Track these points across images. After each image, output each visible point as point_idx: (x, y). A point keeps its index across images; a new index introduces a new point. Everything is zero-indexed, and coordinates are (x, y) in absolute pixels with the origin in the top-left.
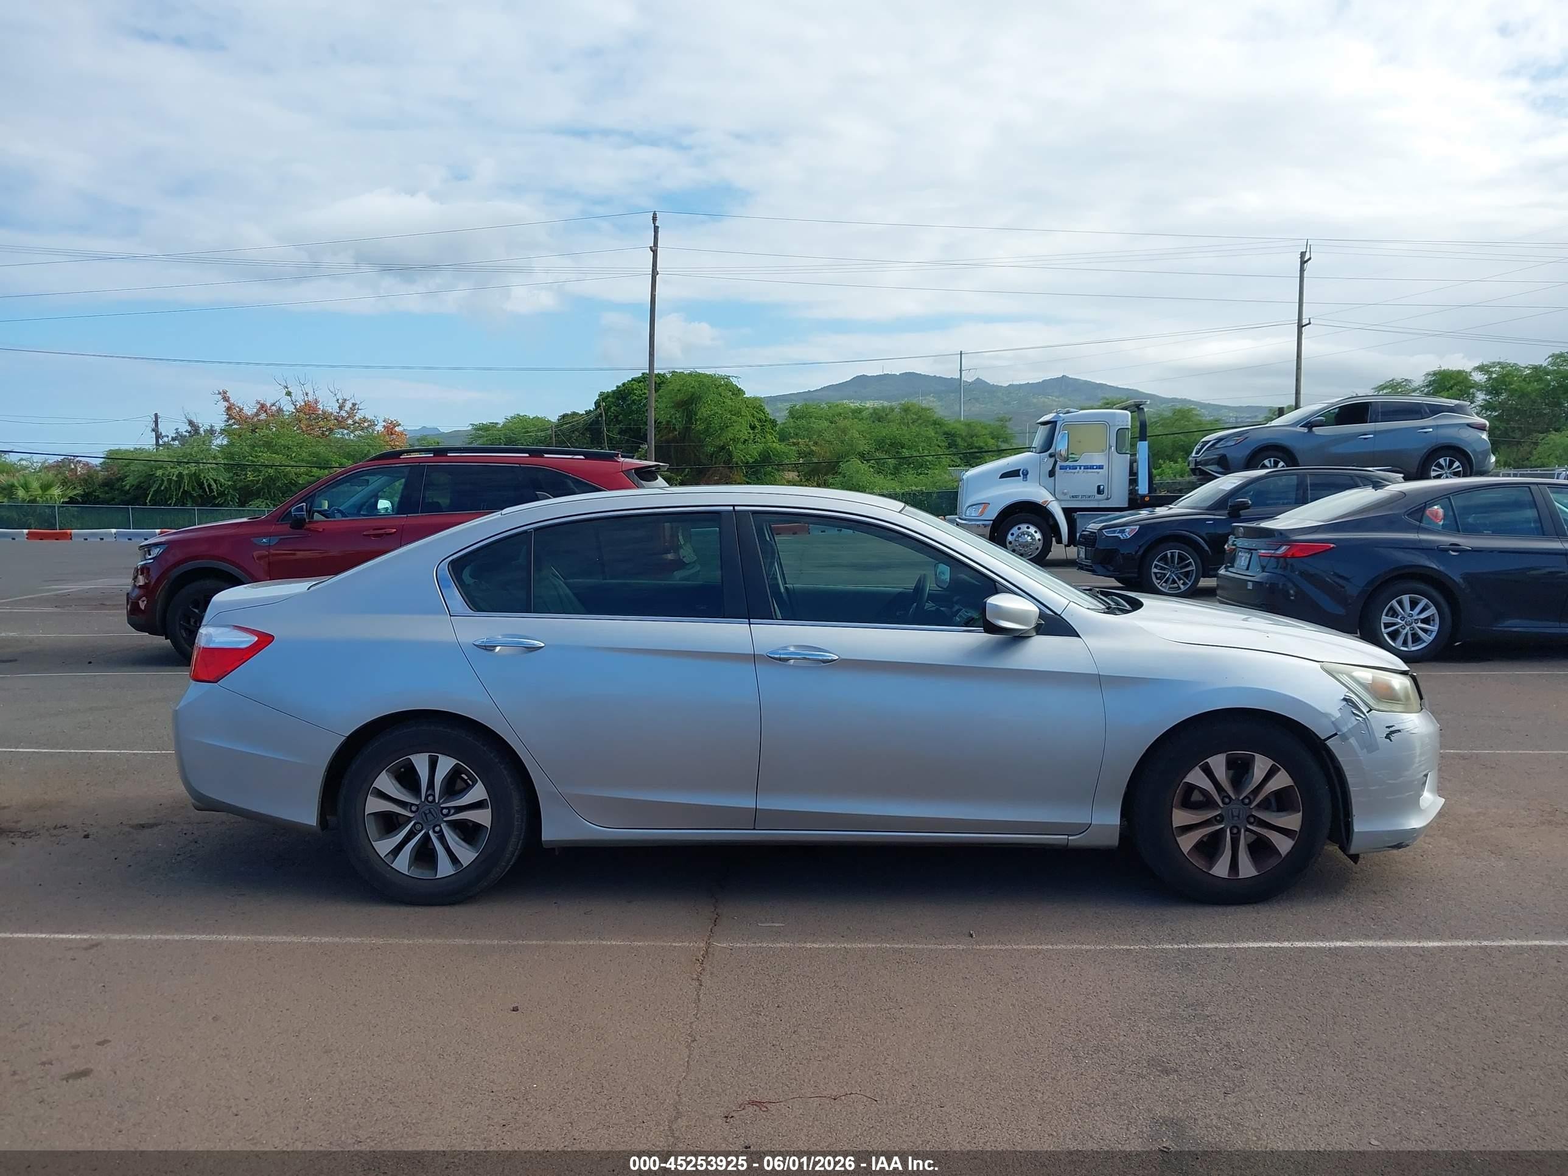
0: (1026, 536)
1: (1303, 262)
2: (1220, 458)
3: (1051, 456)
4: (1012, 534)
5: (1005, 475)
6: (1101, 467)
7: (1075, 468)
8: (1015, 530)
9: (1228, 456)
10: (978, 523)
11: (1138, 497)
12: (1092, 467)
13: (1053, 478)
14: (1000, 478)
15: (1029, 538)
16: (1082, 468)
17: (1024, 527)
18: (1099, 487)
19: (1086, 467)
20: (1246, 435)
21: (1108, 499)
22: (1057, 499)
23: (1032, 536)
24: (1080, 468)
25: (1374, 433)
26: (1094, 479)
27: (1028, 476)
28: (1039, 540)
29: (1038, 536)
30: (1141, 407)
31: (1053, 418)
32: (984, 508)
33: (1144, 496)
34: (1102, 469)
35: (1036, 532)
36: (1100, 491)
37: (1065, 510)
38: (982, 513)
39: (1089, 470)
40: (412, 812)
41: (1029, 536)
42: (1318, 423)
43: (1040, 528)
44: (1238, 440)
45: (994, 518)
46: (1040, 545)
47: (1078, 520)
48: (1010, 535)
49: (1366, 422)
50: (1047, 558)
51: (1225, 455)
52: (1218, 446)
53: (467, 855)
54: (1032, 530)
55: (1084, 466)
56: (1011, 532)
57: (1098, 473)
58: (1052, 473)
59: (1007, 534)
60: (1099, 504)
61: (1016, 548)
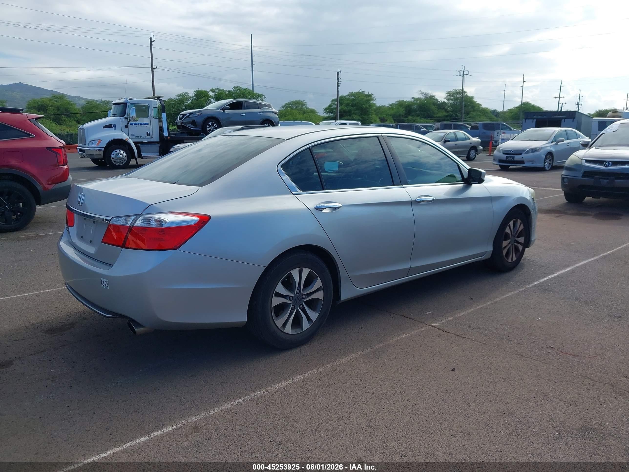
0: (120, 155)
1: (151, 42)
2: (192, 122)
3: (126, 118)
4: (113, 154)
5: (105, 127)
6: (147, 124)
7: (136, 124)
8: (114, 152)
9: (195, 121)
10: (96, 149)
11: (164, 137)
12: (144, 124)
13: (127, 128)
14: (103, 128)
15: (121, 156)
16: (140, 124)
17: (118, 151)
18: (147, 133)
19: (141, 124)
20: (202, 112)
21: (151, 138)
22: (130, 138)
23: (122, 155)
24: (139, 124)
25: (245, 113)
26: (145, 130)
27: (116, 127)
28: (125, 156)
29: (125, 154)
30: (160, 98)
31: (125, 101)
32: (100, 142)
33: (167, 137)
34: (148, 125)
35: (123, 153)
36: (148, 134)
37: (135, 143)
38: (98, 145)
39: (143, 125)
40: (290, 300)
41: (121, 155)
42: (227, 109)
43: (125, 151)
44: (198, 114)
45: (104, 147)
46: (126, 158)
47: (141, 147)
48: (112, 155)
49: (241, 109)
50: (130, 164)
51: (194, 120)
52: (190, 116)
53: (314, 316)
54: (122, 152)
55: (140, 123)
56: (113, 153)
57: (146, 126)
58: (127, 126)
59: (111, 155)
60: (148, 140)
61: (116, 161)
